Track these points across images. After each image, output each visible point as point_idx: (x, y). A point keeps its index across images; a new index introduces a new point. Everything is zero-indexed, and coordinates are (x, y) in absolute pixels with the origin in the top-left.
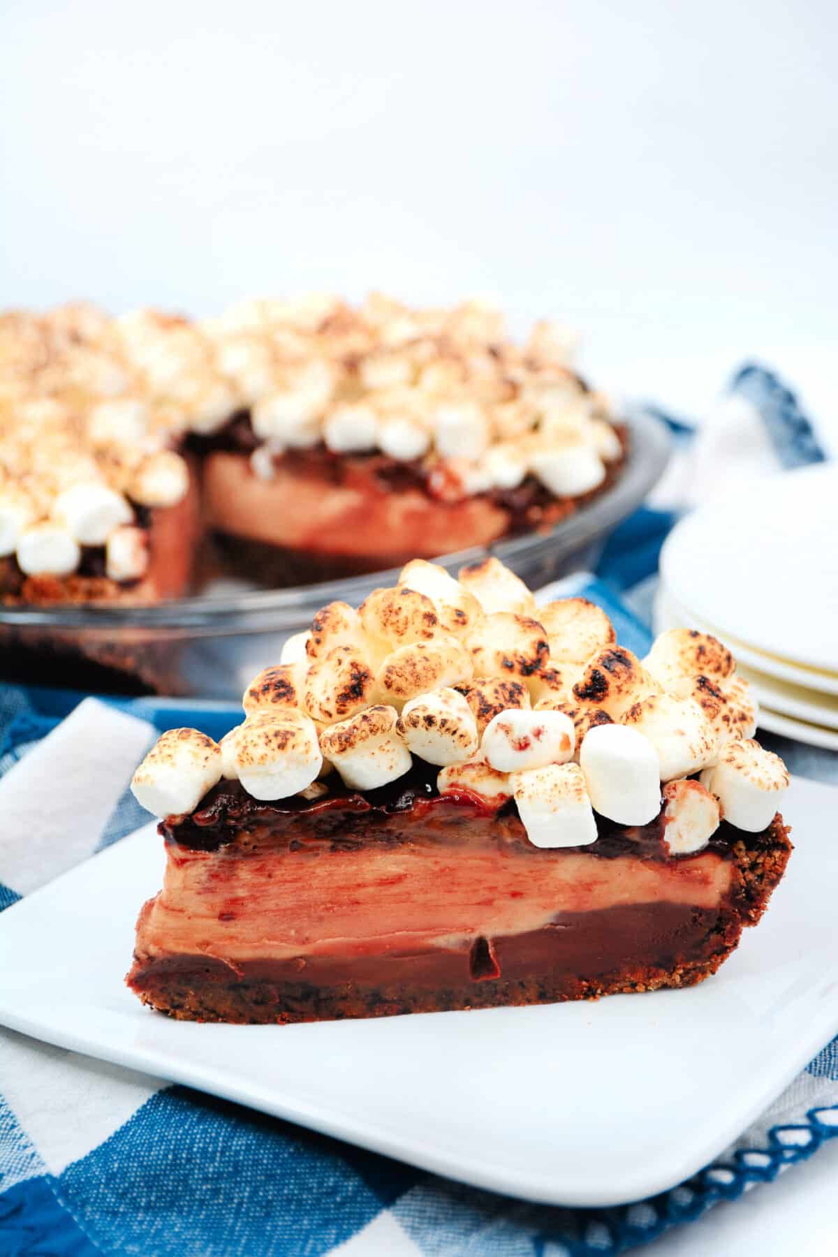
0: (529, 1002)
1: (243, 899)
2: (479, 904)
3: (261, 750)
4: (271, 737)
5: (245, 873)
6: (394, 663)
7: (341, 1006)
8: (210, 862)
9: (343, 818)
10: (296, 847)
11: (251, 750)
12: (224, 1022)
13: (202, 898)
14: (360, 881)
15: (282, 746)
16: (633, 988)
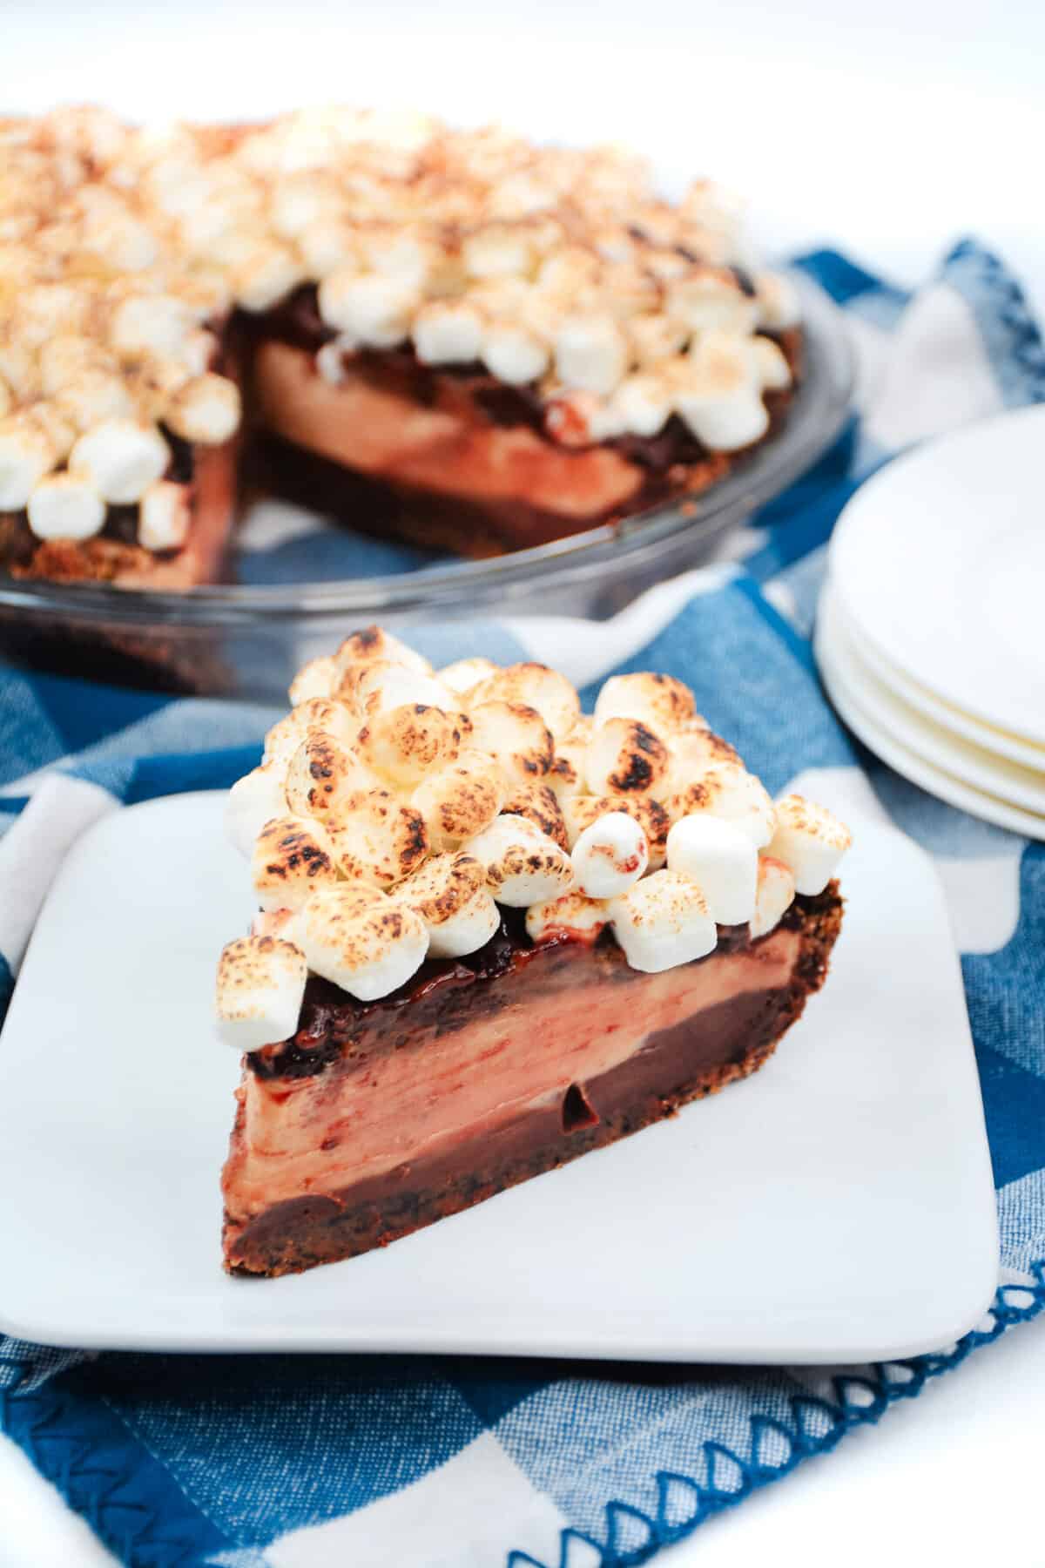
0: (615, 1139)
1: (348, 1118)
2: (576, 1050)
3: (375, 944)
4: (381, 926)
5: (350, 1089)
6: (444, 800)
7: (437, 1206)
8: (317, 1088)
9: (448, 996)
10: (403, 1044)
11: (360, 946)
12: (325, 1263)
13: (305, 1131)
14: (462, 1060)
15: (396, 934)
16: (707, 1090)
